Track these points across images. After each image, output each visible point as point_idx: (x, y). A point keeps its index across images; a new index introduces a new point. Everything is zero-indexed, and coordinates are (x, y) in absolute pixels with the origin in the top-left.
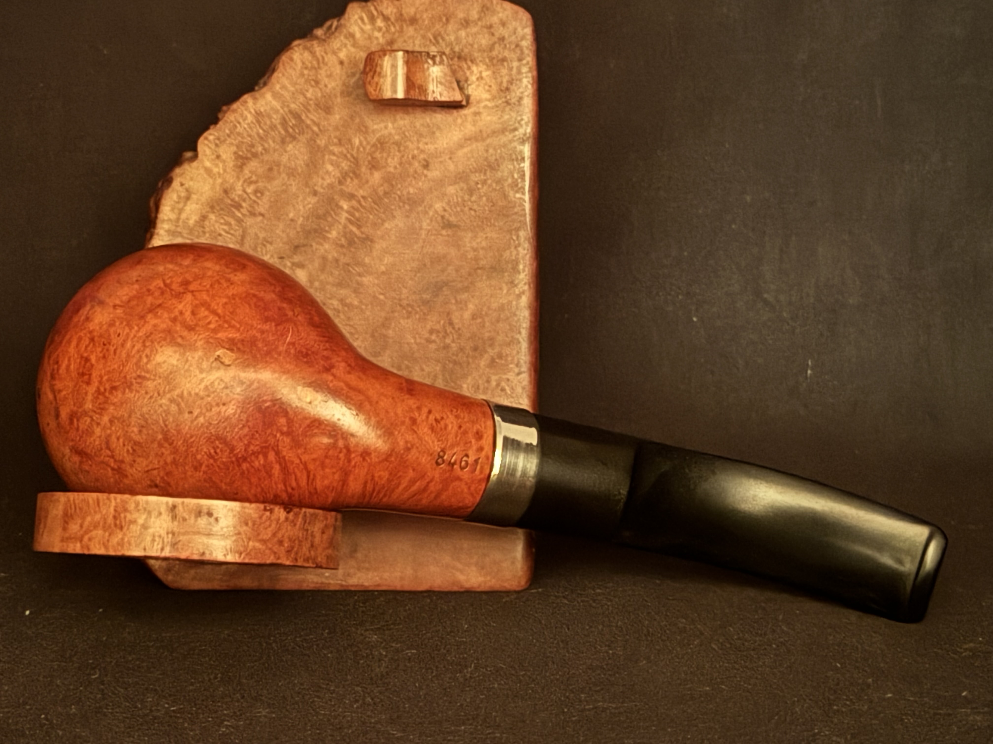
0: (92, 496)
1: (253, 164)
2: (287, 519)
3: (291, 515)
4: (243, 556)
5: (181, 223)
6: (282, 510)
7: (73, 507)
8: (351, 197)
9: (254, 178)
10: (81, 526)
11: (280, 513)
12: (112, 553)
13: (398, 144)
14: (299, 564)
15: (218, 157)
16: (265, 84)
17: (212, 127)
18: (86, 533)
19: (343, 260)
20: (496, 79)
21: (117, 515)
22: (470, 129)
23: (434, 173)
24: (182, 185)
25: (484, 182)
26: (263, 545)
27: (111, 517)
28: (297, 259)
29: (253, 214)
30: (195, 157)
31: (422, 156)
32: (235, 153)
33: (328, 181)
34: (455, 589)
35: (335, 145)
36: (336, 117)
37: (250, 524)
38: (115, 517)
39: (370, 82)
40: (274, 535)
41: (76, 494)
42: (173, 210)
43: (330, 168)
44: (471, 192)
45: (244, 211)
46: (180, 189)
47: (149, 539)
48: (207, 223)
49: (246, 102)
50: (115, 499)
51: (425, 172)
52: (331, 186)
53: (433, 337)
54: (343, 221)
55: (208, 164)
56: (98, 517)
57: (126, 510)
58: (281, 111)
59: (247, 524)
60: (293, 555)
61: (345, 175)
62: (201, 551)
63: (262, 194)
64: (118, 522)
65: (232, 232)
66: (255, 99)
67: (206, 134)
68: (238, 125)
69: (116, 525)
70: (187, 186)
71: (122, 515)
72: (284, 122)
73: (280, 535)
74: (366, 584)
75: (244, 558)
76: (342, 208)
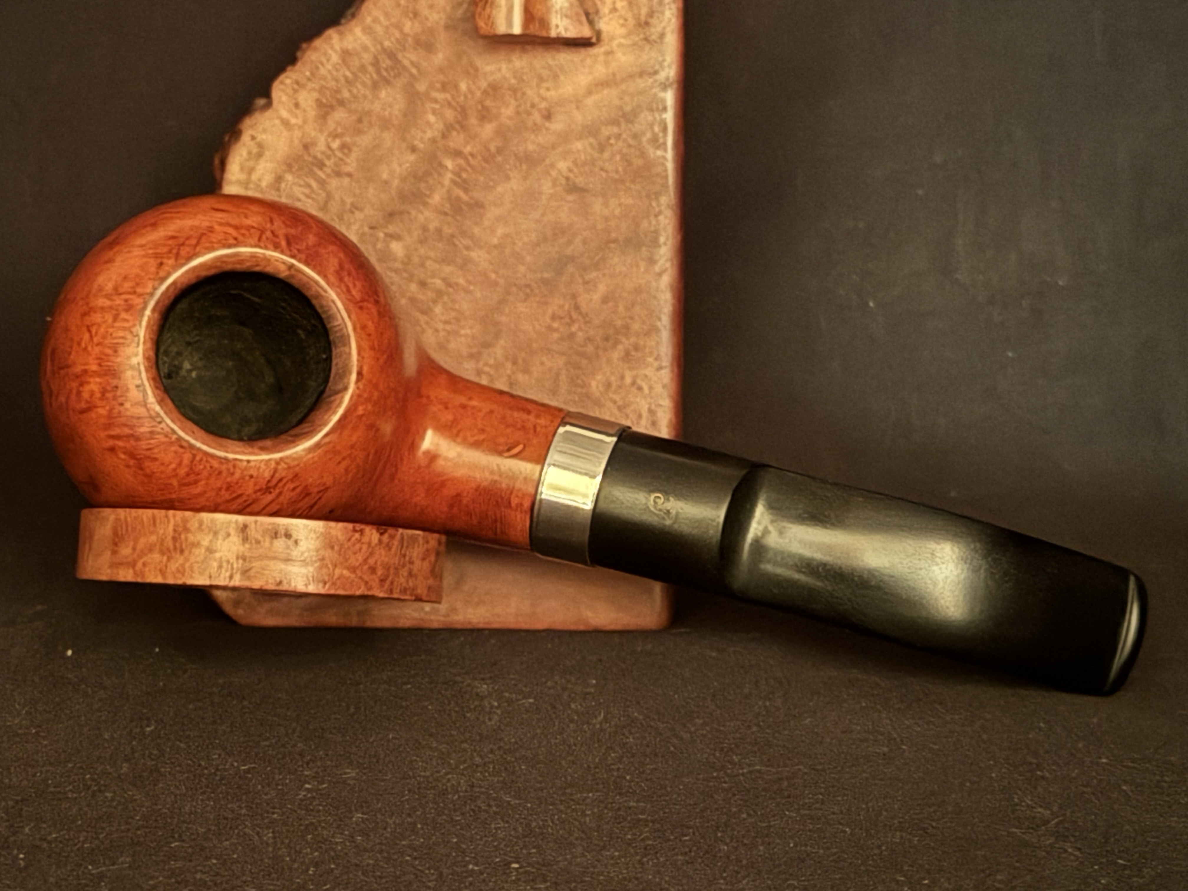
0: (146, 514)
1: (340, 115)
2: (380, 541)
3: (385, 538)
4: (327, 586)
5: (252, 186)
6: (374, 531)
7: (124, 527)
8: (457, 154)
9: (339, 130)
10: (134, 549)
11: (371, 534)
12: (171, 581)
13: (514, 90)
14: (395, 596)
15: (297, 105)
16: (353, 16)
17: (289, 68)
18: (140, 557)
19: (447, 231)
20: (632, 11)
21: (177, 535)
22: (601, 71)
23: (557, 125)
24: (253, 138)
25: (618, 136)
26: (351, 572)
27: (169, 538)
28: (391, 229)
29: (338, 174)
30: (269, 105)
31: (543, 105)
32: (317, 100)
33: (429, 134)
34: (582, 628)
35: (438, 90)
36: (439, 58)
37: (336, 548)
38: (174, 539)
39: (480, 14)
40: (365, 560)
41: (128, 510)
42: (242, 169)
43: (432, 118)
44: (602, 148)
45: (329, 171)
46: (252, 143)
47: (215, 564)
48: (283, 185)
49: (330, 38)
50: (174, 516)
51: (547, 124)
52: (433, 140)
53: (555, 325)
54: (447, 183)
55: (284, 114)
56: (153, 538)
57: (186, 530)
58: (373, 49)
59: (332, 548)
60: (386, 586)
61: (449, 128)
62: (278, 580)
63: (350, 150)
64: (178, 545)
65: (314, 196)
66: (341, 34)
67: (282, 77)
68: (320, 66)
69: (175, 548)
70: (258, 140)
71: (183, 536)
72: (376, 63)
73: (371, 561)
74: (475, 621)
75: (329, 589)
76: (446, 167)
